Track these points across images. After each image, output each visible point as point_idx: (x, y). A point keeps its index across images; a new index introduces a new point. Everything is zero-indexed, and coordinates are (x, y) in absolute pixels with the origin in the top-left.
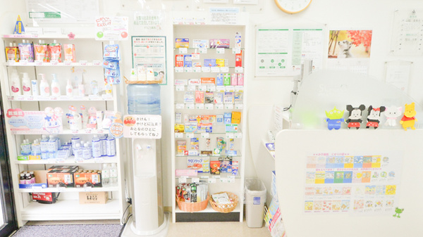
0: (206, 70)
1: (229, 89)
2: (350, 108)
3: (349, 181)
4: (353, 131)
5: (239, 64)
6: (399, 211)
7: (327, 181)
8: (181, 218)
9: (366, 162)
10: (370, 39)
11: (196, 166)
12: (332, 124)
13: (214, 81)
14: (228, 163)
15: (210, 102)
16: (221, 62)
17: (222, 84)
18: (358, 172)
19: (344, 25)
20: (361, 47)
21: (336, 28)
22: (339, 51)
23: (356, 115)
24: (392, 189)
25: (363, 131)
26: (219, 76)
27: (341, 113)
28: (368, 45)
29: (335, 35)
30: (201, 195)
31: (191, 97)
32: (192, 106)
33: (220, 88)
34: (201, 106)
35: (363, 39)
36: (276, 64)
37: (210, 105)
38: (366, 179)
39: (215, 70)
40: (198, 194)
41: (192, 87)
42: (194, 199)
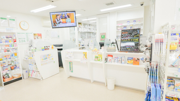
0: (7, 43)
1: (14, 47)
2: (45, 47)
3: (47, 59)
4: (46, 51)
5: (15, 41)
6: (54, 62)
7: (44, 59)
8: (5, 84)
9: (48, 55)
10: (41, 35)
11: (6, 69)
12: (43, 50)
13: (8, 46)
14: (15, 66)
15: (9, 51)
16: (10, 41)
17: (12, 46)
18: (48, 57)
19: (36, 33)
20: (40, 37)
21: (35, 33)
22: (36, 38)
23: (46, 48)
24: (53, 59)
25: (47, 50)
26: (11, 45)
27: (44, 48)
28: (41, 36)
29: (34, 34)
30: (10, 76)
31: (3, 51)
32: (4, 53)
33: (11, 48)
34: (7, 52)
35: (40, 35)
36: (23, 41)
37: (9, 52)
38: (49, 58)
39: (9, 43)
40: (9, 76)
41: (3, 48)
42: (9, 77)
